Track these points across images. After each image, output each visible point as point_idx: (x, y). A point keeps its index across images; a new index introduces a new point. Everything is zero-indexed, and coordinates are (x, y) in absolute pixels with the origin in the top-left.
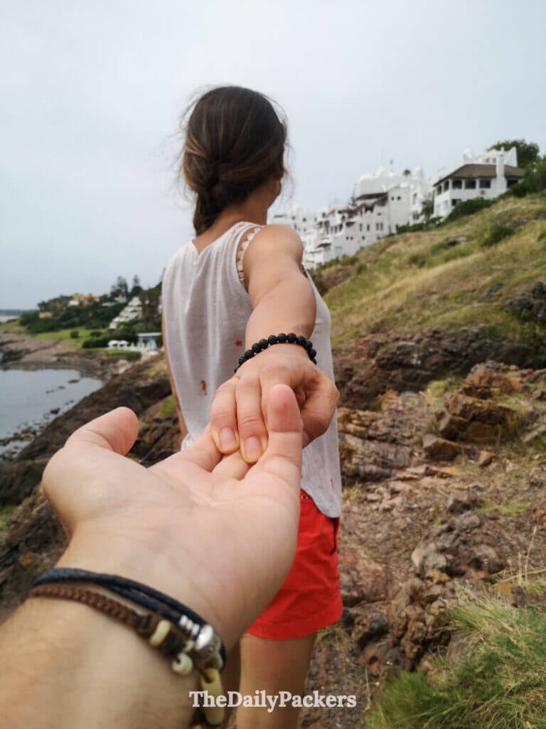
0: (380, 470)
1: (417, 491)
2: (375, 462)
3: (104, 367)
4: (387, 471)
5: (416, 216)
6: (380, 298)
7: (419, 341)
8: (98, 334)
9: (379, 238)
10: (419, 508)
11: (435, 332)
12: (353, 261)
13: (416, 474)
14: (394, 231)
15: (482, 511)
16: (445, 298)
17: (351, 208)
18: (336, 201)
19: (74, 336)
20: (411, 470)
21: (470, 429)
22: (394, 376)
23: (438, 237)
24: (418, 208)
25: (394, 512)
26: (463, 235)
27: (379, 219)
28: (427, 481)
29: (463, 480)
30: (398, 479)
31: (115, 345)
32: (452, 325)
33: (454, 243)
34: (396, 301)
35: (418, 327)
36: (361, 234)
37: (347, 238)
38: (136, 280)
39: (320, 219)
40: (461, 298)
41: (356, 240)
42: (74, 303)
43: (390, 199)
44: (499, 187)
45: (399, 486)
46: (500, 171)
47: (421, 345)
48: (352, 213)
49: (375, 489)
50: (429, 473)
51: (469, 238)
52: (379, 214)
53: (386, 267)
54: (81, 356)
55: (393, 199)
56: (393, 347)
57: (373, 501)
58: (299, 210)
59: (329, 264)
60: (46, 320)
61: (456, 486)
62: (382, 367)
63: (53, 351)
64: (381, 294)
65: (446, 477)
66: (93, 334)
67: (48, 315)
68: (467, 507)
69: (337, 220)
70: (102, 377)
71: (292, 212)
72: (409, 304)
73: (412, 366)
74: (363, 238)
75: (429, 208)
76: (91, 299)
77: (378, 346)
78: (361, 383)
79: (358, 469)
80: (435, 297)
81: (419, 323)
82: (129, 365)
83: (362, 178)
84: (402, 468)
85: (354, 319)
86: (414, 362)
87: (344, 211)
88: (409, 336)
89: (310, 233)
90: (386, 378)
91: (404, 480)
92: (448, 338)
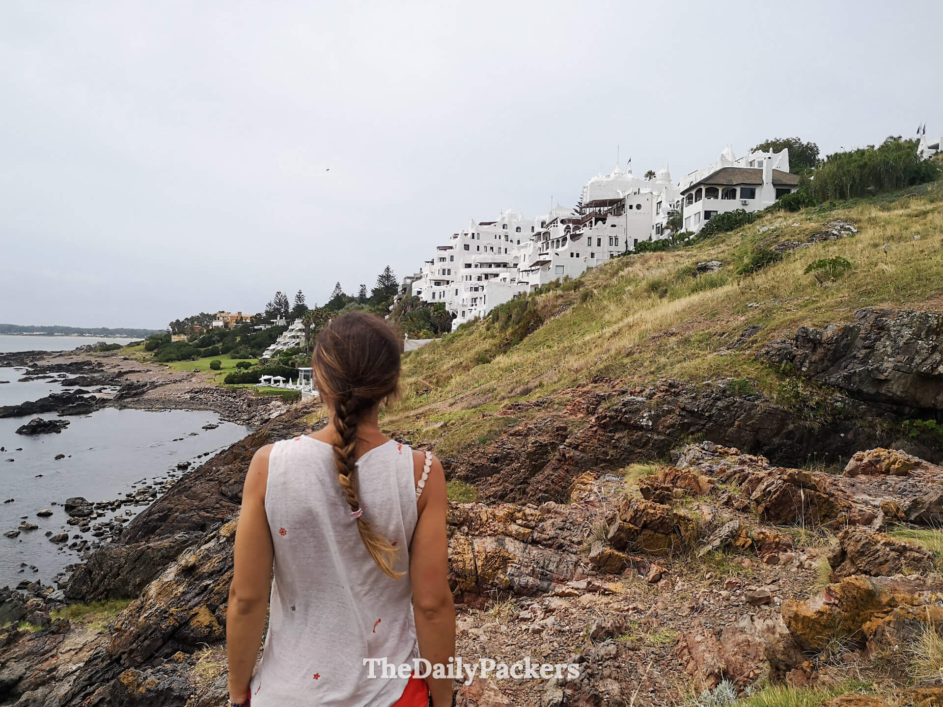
0: (538, 582)
1: (574, 610)
2: (533, 573)
3: (252, 409)
4: (545, 584)
5: (660, 230)
6: (608, 335)
7: (650, 396)
8: (247, 366)
9: (612, 256)
10: (570, 631)
11: (671, 386)
12: (577, 285)
13: (577, 589)
14: (632, 248)
15: (622, 639)
16: (686, 341)
17: (578, 216)
18: (559, 207)
19: (215, 367)
20: (573, 584)
21: (641, 538)
22: (618, 440)
23: (685, 259)
24: (663, 220)
25: (543, 634)
26: (717, 259)
27: (613, 232)
28: (587, 598)
29: (626, 599)
30: (557, 595)
31: (269, 380)
32: (692, 377)
33: (704, 269)
34: (626, 342)
35: (651, 377)
36: (590, 250)
37: (572, 255)
38: (299, 297)
39: (538, 229)
40: (706, 342)
41: (581, 257)
42: (219, 324)
43: (627, 207)
44: (766, 197)
45: (555, 603)
46: (767, 177)
47: (653, 401)
48: (578, 223)
49: (529, 605)
50: (591, 589)
51: (724, 263)
52: (613, 226)
53: (617, 295)
54: (222, 393)
55: (631, 207)
56: (617, 402)
57: (525, 620)
58: (512, 216)
59: (547, 288)
60: (180, 344)
61: (616, 606)
62: (604, 427)
63: (187, 386)
64: (608, 331)
65: (608, 595)
66: (239, 366)
67: (184, 338)
68: (610, 634)
69: (559, 231)
70: (248, 423)
71: (503, 219)
72: (641, 346)
73: (641, 428)
74: (593, 255)
75: (676, 221)
76: (240, 319)
77: (600, 399)
78: (576, 448)
79: (512, 581)
80: (673, 339)
81: (652, 373)
82: (284, 409)
83: (593, 180)
84: (563, 581)
85: (573, 362)
86: (644, 422)
87: (570, 221)
88: (638, 389)
89: (525, 247)
90: (608, 442)
91: (562, 595)
92: (686, 393)
